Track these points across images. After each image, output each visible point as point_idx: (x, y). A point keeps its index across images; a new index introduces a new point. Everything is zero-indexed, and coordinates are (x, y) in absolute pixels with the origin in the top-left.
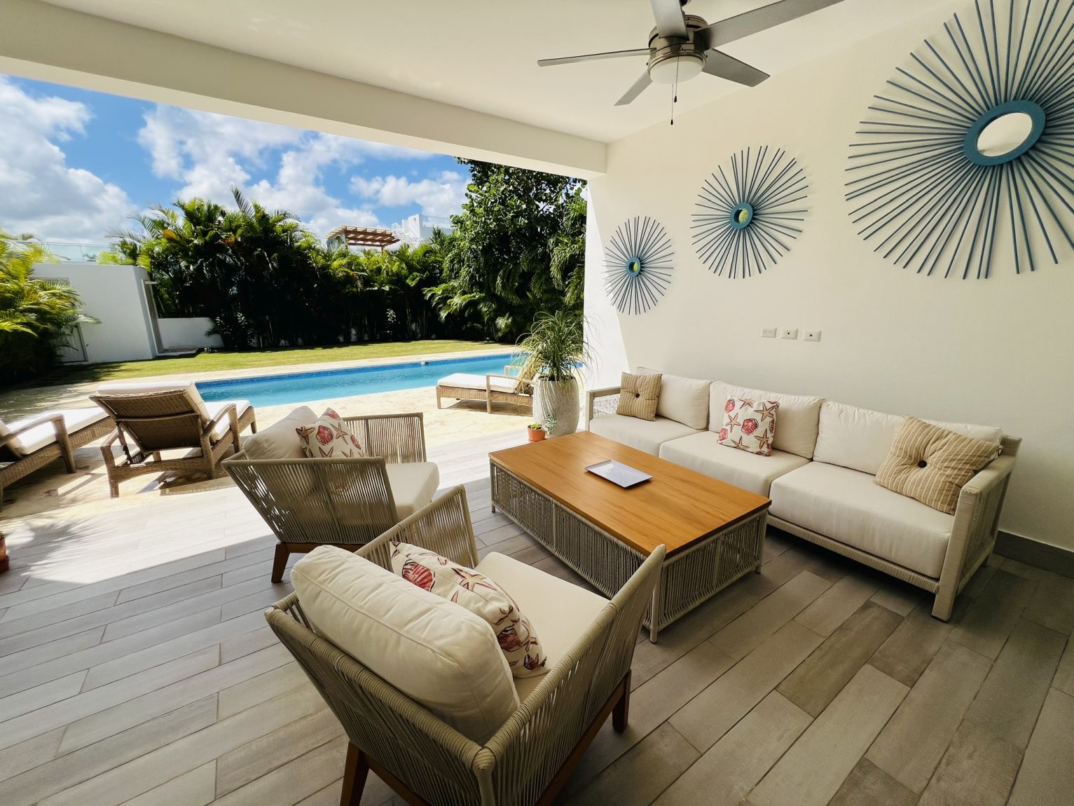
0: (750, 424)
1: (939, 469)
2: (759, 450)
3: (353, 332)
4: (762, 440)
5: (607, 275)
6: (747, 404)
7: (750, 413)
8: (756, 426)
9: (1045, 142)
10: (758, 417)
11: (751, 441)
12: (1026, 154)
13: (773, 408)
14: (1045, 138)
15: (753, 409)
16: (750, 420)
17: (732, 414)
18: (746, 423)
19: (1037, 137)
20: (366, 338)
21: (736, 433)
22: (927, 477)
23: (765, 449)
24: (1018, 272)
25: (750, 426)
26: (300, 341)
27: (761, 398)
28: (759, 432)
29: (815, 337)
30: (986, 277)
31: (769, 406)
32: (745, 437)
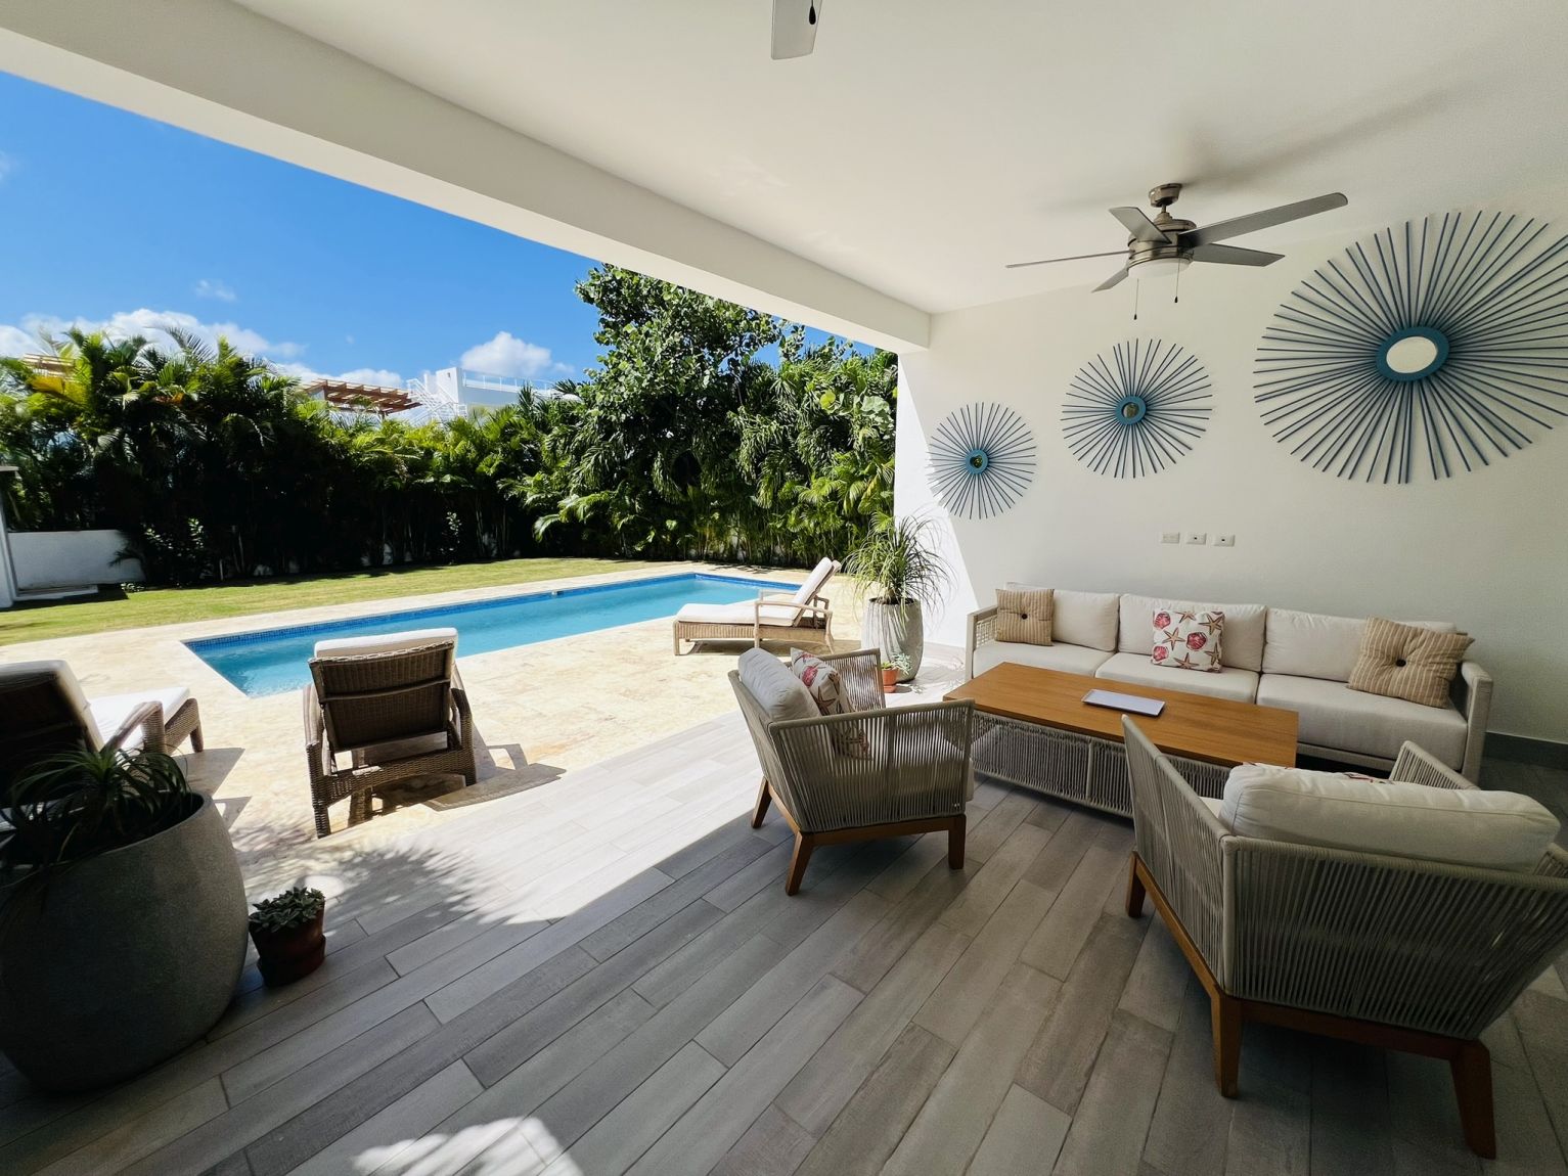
0: (1197, 638)
1: (1425, 666)
2: (1210, 666)
3: (387, 549)
4: (1213, 654)
5: (933, 470)
6: (1187, 616)
7: (1193, 626)
8: (1204, 640)
9: (1449, 365)
10: (1205, 631)
11: (1200, 657)
12: (1434, 374)
13: (1219, 619)
14: (1450, 362)
15: (1196, 623)
16: (1195, 634)
17: (1170, 629)
18: (1191, 638)
19: (1443, 361)
20: (408, 559)
21: (1180, 650)
22: (1415, 675)
23: (1217, 665)
24: (1436, 478)
25: (1195, 641)
26: (293, 567)
27: (1203, 610)
28: (1209, 646)
29: (1227, 542)
30: (1407, 482)
31: (1215, 617)
32: (1192, 653)
